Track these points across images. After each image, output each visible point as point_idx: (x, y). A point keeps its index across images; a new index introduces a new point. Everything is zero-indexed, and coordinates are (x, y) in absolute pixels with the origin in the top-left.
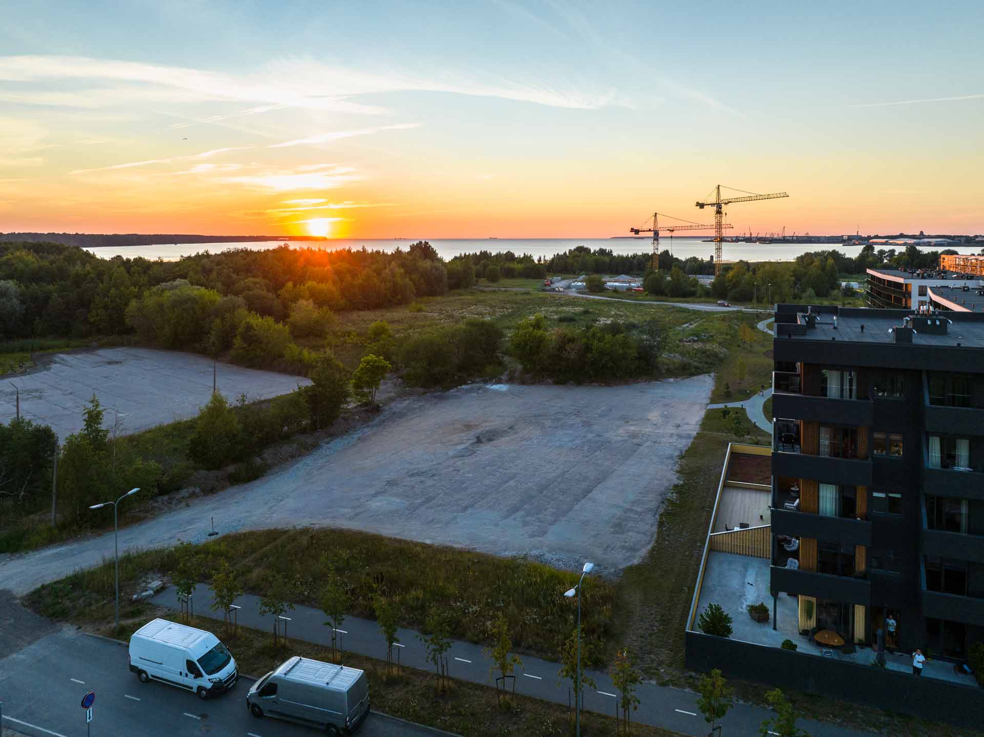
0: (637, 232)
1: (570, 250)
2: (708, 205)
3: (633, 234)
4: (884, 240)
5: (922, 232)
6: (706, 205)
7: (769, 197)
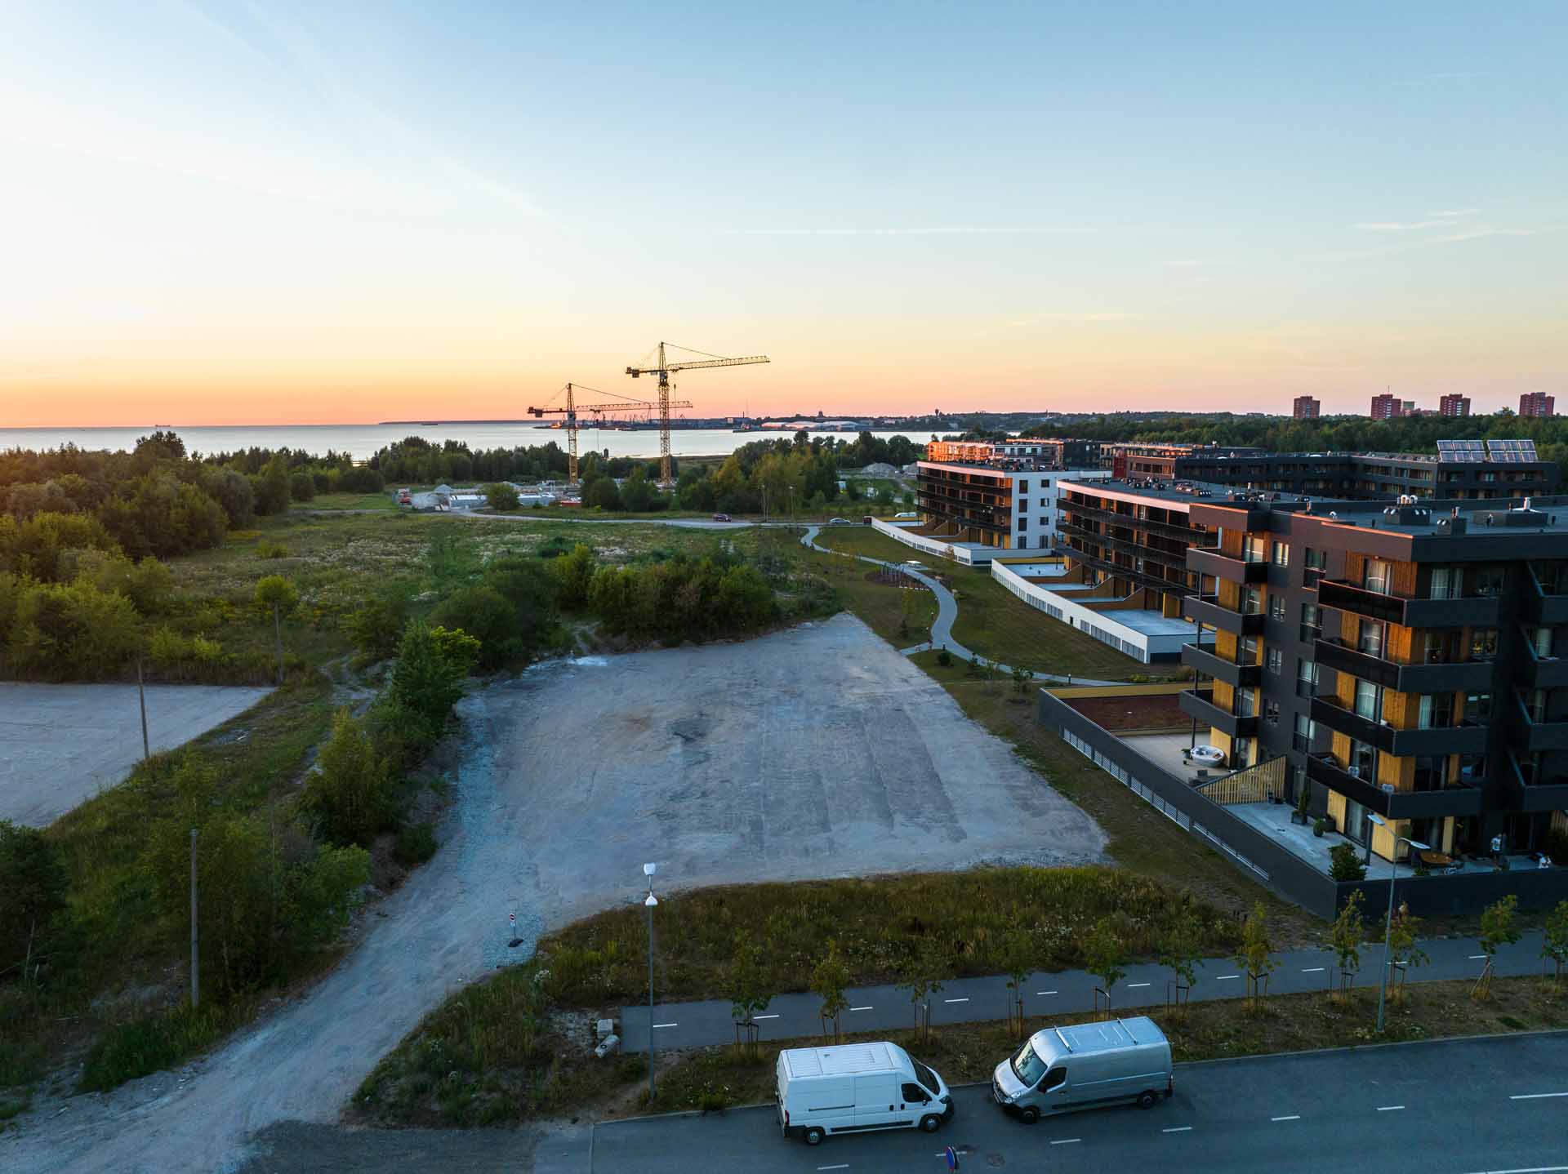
0: (539, 413)
1: (394, 444)
2: (646, 372)
3: (533, 417)
4: (779, 424)
5: (821, 413)
6: (643, 372)
7: (740, 362)
